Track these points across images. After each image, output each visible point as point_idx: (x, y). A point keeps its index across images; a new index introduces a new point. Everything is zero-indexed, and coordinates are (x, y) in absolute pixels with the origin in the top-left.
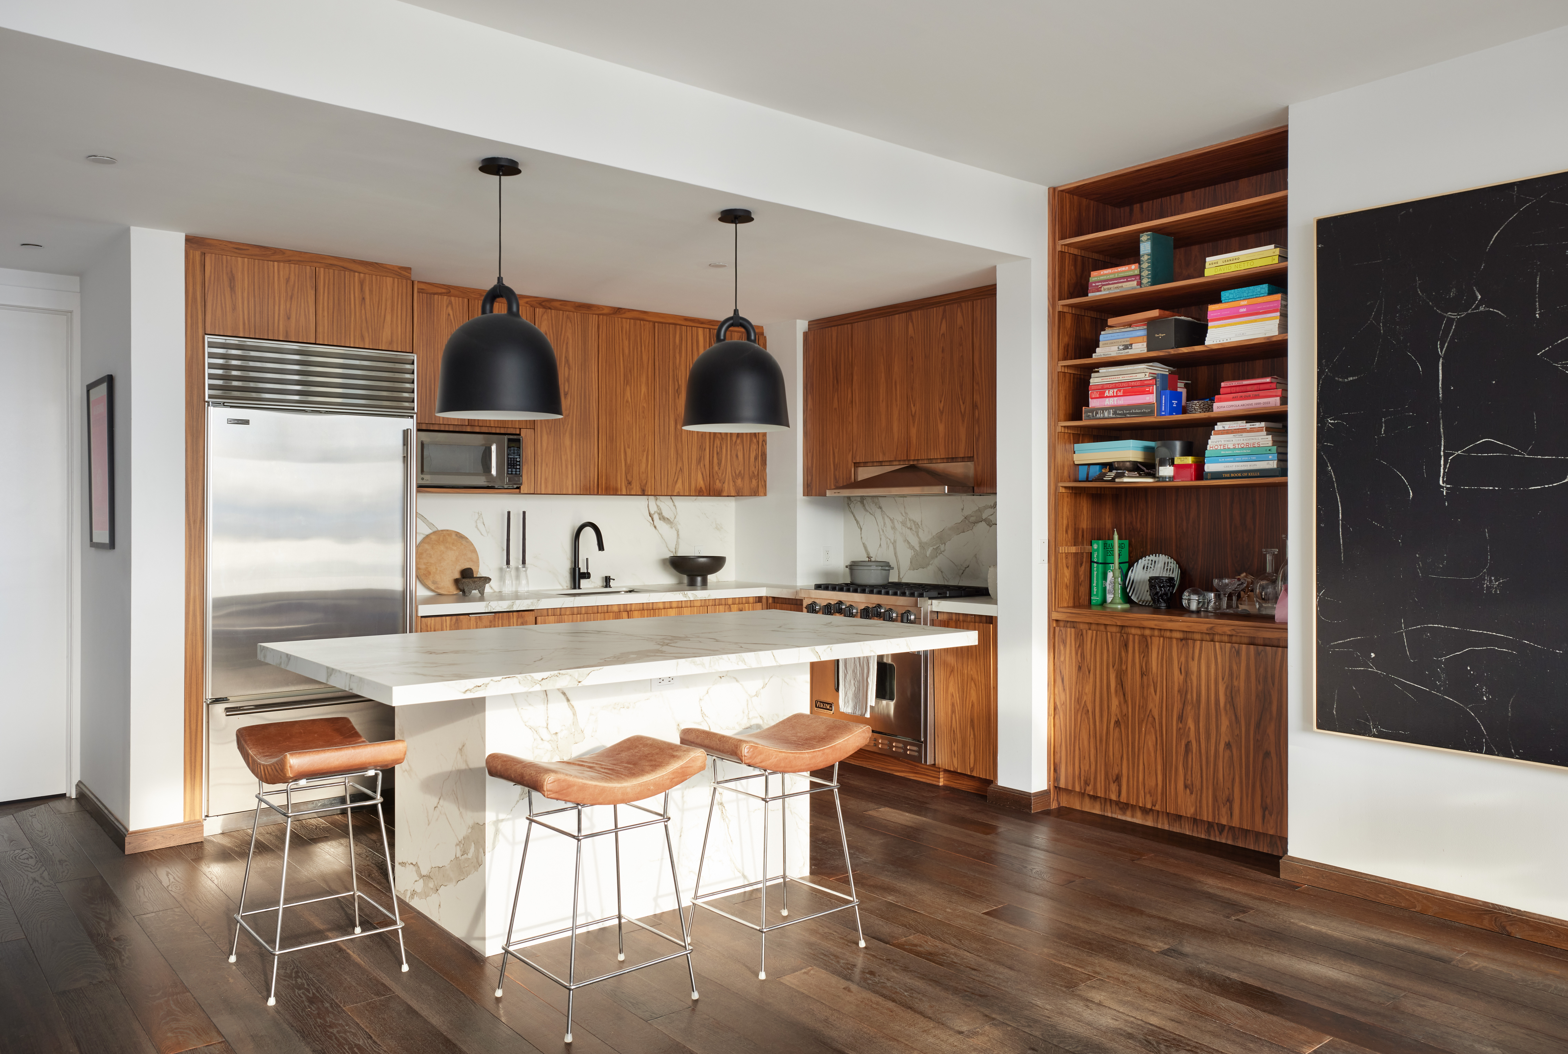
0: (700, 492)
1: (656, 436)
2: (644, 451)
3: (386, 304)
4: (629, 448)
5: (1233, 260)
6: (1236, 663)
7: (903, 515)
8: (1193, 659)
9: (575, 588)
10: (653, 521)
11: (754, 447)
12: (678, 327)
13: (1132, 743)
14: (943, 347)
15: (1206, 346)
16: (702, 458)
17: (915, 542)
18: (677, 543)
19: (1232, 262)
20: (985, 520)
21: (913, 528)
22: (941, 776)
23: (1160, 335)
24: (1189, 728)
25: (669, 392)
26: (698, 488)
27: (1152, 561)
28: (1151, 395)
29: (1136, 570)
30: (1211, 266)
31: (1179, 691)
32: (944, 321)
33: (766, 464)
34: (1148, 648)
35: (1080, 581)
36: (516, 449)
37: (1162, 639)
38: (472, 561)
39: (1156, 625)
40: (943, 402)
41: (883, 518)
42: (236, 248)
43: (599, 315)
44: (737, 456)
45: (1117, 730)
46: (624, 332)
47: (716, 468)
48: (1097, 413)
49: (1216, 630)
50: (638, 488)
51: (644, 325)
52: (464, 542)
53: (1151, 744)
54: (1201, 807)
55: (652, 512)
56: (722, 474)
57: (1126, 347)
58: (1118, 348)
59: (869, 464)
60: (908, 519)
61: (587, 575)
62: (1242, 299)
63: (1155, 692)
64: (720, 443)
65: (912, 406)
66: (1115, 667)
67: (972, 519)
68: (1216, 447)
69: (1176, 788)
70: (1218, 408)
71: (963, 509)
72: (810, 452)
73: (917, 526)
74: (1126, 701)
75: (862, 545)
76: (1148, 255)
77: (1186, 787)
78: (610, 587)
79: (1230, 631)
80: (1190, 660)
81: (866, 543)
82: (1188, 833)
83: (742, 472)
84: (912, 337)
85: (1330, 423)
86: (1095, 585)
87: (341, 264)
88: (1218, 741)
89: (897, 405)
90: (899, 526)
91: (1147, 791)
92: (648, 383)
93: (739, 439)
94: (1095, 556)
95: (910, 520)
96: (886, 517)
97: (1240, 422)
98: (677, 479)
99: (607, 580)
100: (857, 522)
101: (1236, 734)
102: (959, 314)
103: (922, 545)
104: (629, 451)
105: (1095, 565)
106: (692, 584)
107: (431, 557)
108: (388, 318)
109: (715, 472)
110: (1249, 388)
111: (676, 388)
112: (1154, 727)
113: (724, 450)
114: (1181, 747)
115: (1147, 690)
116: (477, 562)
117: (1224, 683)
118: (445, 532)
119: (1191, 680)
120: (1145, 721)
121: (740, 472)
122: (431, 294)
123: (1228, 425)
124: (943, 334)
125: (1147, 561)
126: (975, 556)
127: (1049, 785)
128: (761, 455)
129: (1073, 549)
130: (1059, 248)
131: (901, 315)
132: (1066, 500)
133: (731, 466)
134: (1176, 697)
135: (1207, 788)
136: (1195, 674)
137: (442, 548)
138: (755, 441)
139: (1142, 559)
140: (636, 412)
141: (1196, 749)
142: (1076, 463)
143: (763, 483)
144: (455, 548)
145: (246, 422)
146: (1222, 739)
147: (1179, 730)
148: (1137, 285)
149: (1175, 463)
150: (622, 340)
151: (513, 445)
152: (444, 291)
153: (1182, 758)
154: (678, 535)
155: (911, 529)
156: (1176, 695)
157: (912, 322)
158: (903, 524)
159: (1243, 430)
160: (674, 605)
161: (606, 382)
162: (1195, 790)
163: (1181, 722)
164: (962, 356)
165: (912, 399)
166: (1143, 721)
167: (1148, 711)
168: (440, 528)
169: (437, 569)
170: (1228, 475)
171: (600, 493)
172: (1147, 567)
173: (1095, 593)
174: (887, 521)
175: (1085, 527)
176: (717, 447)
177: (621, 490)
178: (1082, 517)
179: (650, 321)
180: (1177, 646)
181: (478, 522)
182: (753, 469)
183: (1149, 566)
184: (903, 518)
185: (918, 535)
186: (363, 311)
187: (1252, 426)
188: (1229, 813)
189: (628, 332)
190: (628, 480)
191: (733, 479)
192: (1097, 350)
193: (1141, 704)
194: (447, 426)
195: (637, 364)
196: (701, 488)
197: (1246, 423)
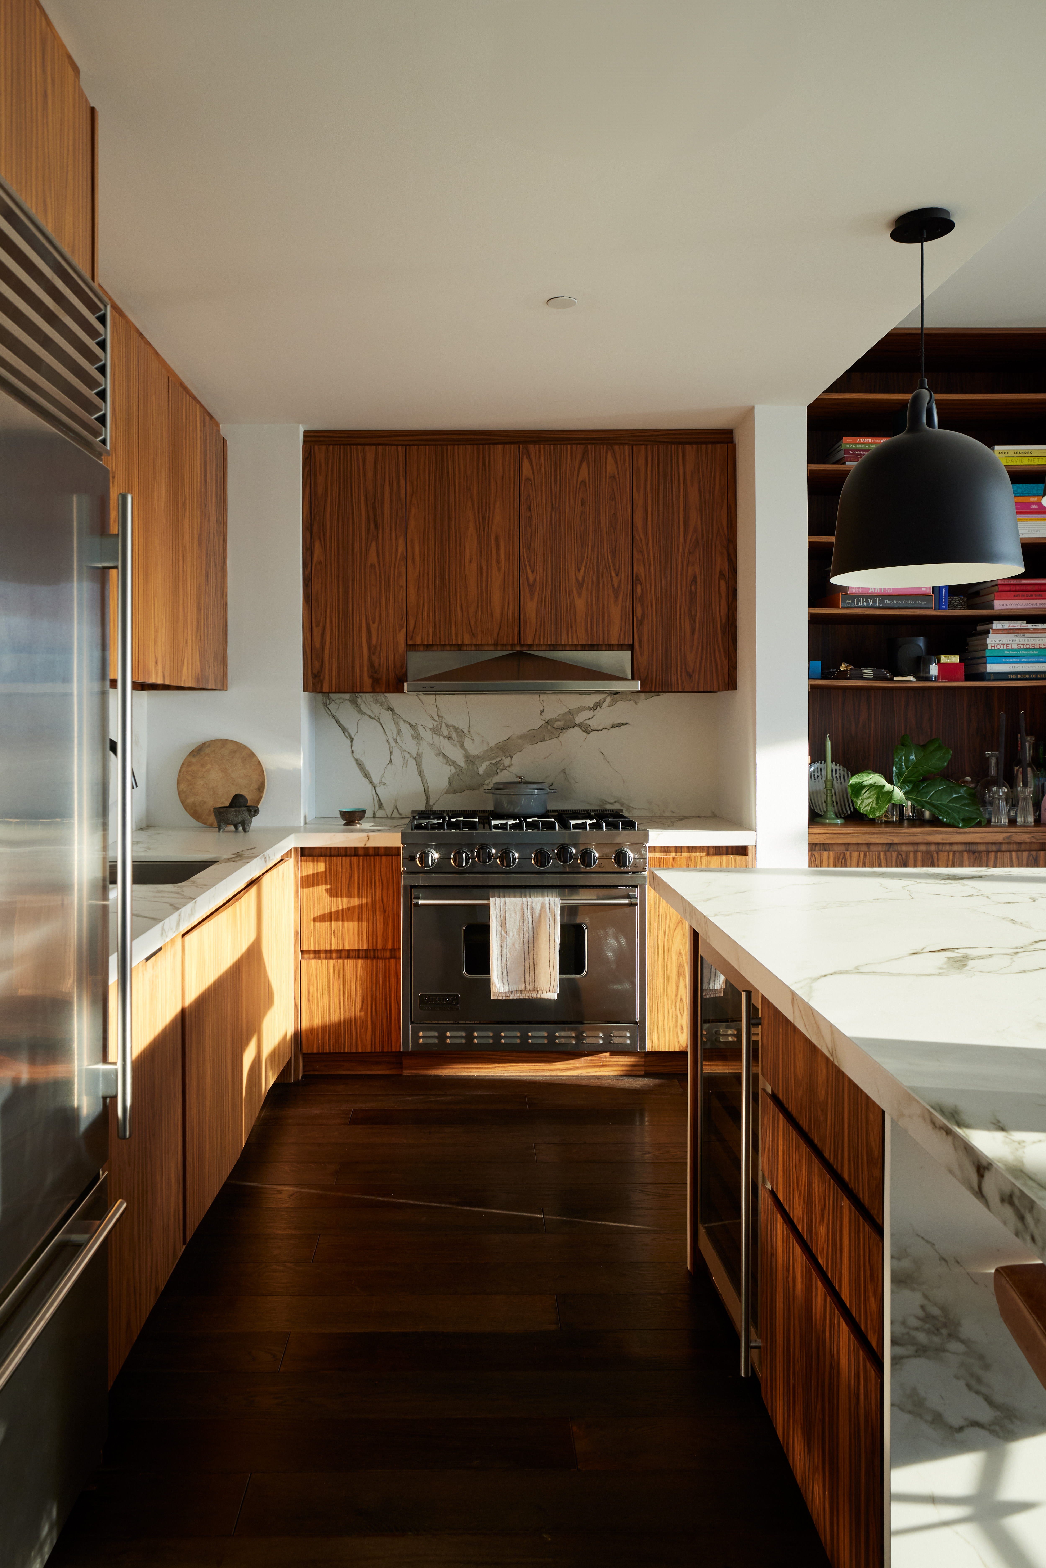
5: (1025, 453)
7: (434, 720)
14: (582, 499)
17: (457, 755)
19: (1027, 455)
20: (580, 726)
21: (454, 736)
32: (584, 465)
39: (943, 839)
40: (582, 571)
41: (396, 724)
48: (858, 601)
49: (1012, 839)
51: (164, 376)
59: (435, 648)
60: (443, 725)
62: (1030, 495)
65: (529, 571)
67: (558, 724)
70: (1000, 605)
71: (542, 712)
72: (317, 626)
73: (461, 734)
75: (354, 763)
79: (1029, 838)
81: (362, 759)
84: (528, 479)
89: (499, 569)
90: (426, 735)
92: (166, 483)
95: (447, 726)
96: (401, 723)
97: (1019, 622)
100: (344, 730)
102: (610, 460)
103: (470, 760)
110: (1030, 588)
123: (1007, 625)
124: (583, 482)
126: (564, 771)
131: (507, 446)
149: (942, 661)
155: (450, 738)
157: (529, 458)
158: (436, 731)
159: (1026, 631)
164: (614, 514)
165: (529, 561)
170: (1014, 676)
174: (404, 727)
179: (166, 371)
184: (435, 723)
185: (462, 746)
187: (1034, 627)
197: (1027, 623)
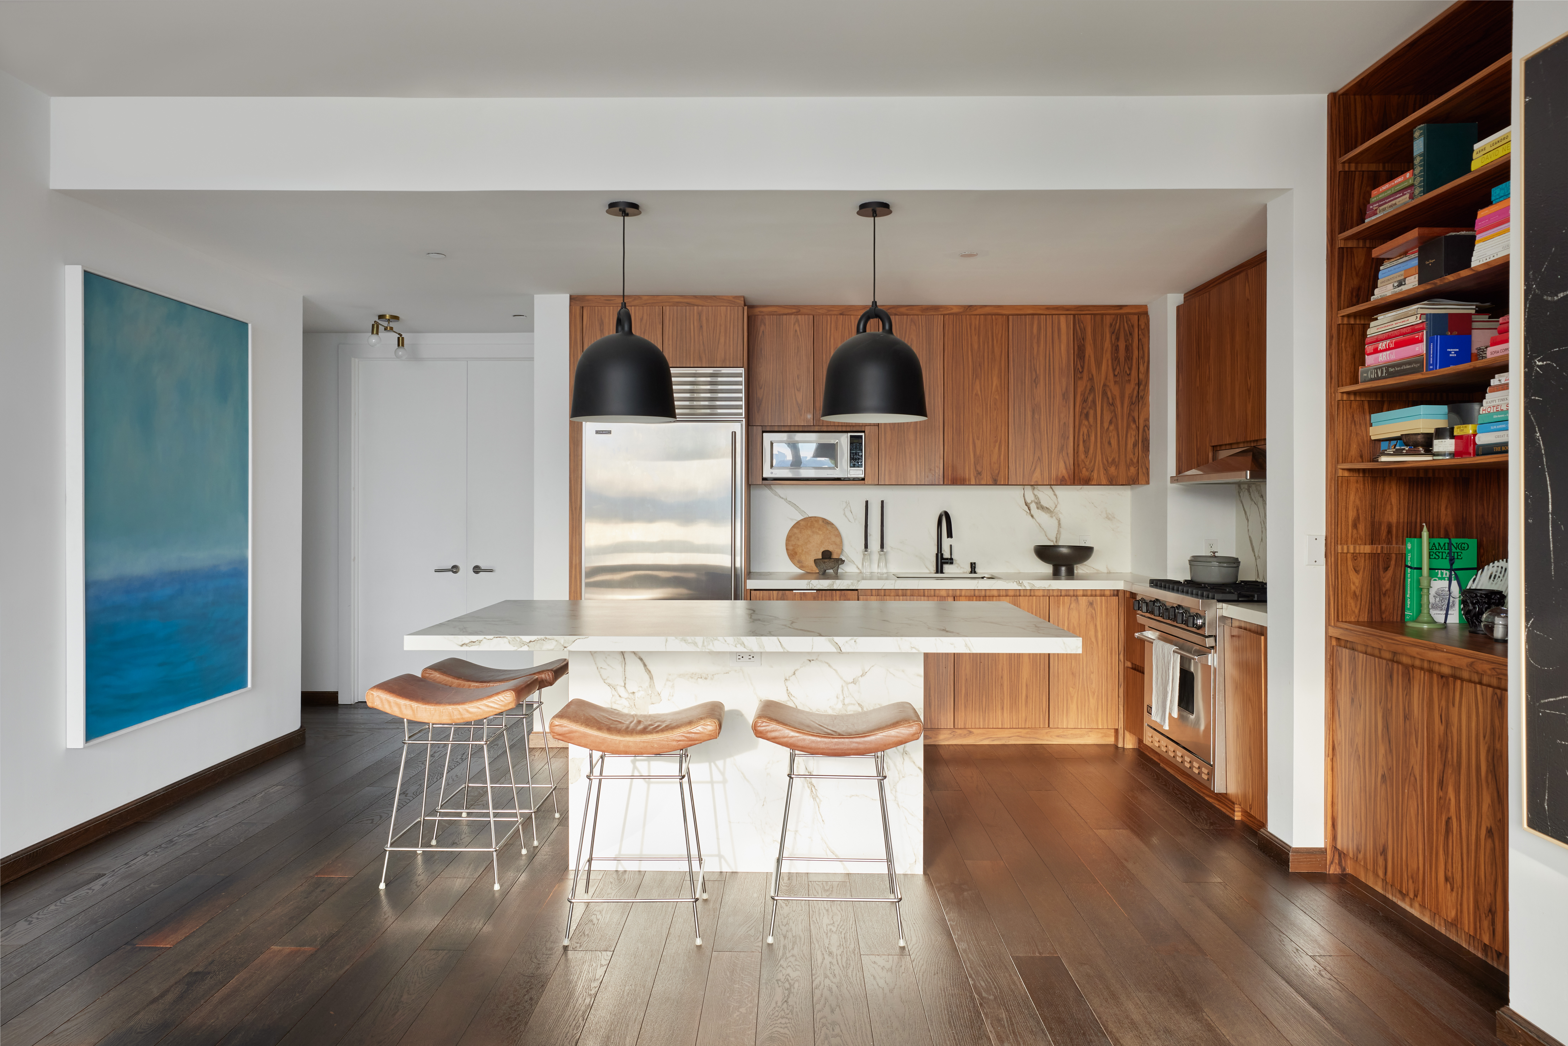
0: (1061, 481)
1: (1010, 427)
2: (996, 442)
3: (720, 329)
4: (978, 439)
5: (1501, 141)
6: (1499, 718)
8: (1454, 705)
9: (937, 572)
10: (1029, 510)
11: (1133, 433)
12: (1036, 317)
13: (1396, 808)
15: (1472, 269)
16: (1065, 446)
18: (1059, 532)
19: (1500, 144)
22: (1236, 809)
23: (1430, 261)
24: (1450, 800)
25: (1025, 383)
26: (1060, 476)
27: (1502, 568)
28: (1420, 344)
29: (1479, 580)
30: (1479, 155)
31: (1439, 746)
33: (1149, 451)
34: (1410, 683)
35: (1384, 590)
36: (858, 444)
37: (1422, 672)
38: (836, 544)
42: (607, 300)
43: (944, 315)
44: (1110, 443)
45: (1384, 786)
46: (973, 329)
47: (1082, 456)
48: (1371, 374)
50: (988, 477)
51: (996, 319)
52: (829, 528)
53: (1413, 811)
54: (1461, 912)
55: (1029, 501)
56: (1090, 462)
57: (1401, 284)
58: (1393, 286)
59: (1223, 448)
61: (950, 561)
63: (1417, 743)
64: (1088, 431)
65: (1248, 379)
66: (1382, 704)
68: (1489, 410)
69: (1437, 878)
70: (1492, 353)
72: (1181, 436)
74: (1391, 751)
75: (1248, 539)
76: (1420, 156)
77: (1447, 879)
78: (975, 573)
80: (1451, 705)
81: (1252, 536)
82: (1464, 946)
83: (1117, 460)
84: (1248, 300)
85: (1538, 366)
86: (1408, 596)
87: (685, 300)
88: (1479, 824)
89: (1238, 379)
91: (1409, 874)
92: (1001, 376)
93: (1113, 425)
94: (1409, 559)
98: (1035, 469)
99: (973, 566)
100: (1245, 512)
101: (1498, 819)
104: (978, 443)
105: (1409, 570)
106: (1056, 575)
107: (798, 540)
108: (722, 340)
109: (1080, 460)
111: (1034, 377)
112: (1416, 791)
113: (1093, 438)
114: (1441, 823)
115: (1410, 740)
116: (840, 544)
117: (1486, 743)
118: (813, 519)
119: (1451, 733)
120: (1408, 781)
121: (1114, 460)
122: (780, 315)
123: (1504, 378)
125: (1496, 567)
127: (1326, 843)
128: (1142, 441)
129: (1367, 549)
130: (1339, 168)
131: (1240, 275)
132: (1353, 487)
133: (1102, 454)
134: (1436, 754)
135: (1468, 888)
136: (1456, 726)
137: (809, 532)
138: (1134, 426)
139: (1489, 565)
140: (987, 404)
141: (1457, 829)
142: (1373, 438)
143: (1144, 471)
144: (821, 533)
145: (609, 432)
146: (1483, 823)
147: (1439, 799)
148: (1410, 198)
149: (1455, 434)
150: (971, 336)
151: (856, 441)
152: (794, 311)
153: (1442, 838)
154: (1059, 524)
156: (1436, 751)
160: (1011, 593)
161: (952, 378)
162: (1455, 886)
163: (1441, 789)
165: (1248, 371)
166: (1406, 779)
167: (1411, 768)
168: (811, 514)
169: (803, 550)
170: (1499, 449)
171: (945, 483)
172: (1495, 576)
173: (1409, 607)
175: (1394, 520)
176: (1083, 435)
177: (969, 480)
178: (1388, 507)
179: (1002, 315)
180: (1438, 684)
181: (846, 510)
182: (1132, 456)
183: (1498, 574)
186: (701, 337)
188: (1491, 928)
189: (977, 328)
190: (978, 471)
191: (1104, 467)
192: (1376, 291)
193: (1404, 757)
194: (796, 427)
195: (988, 358)
196: (1063, 477)
